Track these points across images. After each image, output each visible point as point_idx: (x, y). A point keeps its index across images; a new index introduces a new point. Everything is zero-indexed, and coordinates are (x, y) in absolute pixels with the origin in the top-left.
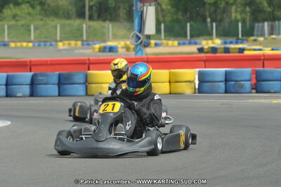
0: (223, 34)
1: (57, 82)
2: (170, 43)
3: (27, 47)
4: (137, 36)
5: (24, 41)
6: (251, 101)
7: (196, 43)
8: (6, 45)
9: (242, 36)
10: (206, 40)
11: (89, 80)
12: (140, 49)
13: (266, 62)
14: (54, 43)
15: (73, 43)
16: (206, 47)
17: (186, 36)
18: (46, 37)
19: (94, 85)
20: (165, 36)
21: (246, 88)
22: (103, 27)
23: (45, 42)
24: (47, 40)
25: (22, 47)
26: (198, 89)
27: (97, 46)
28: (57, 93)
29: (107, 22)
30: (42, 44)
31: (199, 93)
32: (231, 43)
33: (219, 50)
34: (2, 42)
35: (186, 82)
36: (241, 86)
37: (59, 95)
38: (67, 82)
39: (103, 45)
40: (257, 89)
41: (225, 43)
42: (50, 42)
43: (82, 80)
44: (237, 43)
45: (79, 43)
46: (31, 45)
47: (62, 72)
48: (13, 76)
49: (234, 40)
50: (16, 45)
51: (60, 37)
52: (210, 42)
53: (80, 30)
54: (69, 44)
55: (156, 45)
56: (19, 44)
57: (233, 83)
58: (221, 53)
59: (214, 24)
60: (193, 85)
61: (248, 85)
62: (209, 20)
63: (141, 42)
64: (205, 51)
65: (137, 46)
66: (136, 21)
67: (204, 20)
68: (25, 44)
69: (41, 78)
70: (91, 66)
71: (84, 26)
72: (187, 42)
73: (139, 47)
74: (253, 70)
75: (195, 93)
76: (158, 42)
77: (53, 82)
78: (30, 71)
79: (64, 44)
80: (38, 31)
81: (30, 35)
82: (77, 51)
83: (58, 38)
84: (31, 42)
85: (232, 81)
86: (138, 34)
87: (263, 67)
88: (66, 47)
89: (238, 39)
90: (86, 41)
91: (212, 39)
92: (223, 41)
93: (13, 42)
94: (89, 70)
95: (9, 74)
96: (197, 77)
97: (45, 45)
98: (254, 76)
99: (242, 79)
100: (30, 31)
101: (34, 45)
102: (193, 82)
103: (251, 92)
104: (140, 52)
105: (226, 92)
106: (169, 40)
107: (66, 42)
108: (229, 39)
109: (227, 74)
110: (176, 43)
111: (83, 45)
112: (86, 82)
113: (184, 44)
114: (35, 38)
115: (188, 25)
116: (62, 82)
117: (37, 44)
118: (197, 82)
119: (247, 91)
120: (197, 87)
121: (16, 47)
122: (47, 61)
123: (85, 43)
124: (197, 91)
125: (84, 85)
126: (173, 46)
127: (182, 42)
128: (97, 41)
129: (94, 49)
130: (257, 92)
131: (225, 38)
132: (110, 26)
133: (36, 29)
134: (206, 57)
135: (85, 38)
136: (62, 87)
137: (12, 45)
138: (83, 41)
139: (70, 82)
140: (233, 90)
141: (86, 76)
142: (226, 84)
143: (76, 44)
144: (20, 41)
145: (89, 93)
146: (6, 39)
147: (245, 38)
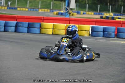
0: (114, 11)
1: (27, 26)
2: (90, 13)
3: (25, 11)
4: (66, 8)
5: (24, 8)
6: (112, 41)
7: (102, 14)
8: (16, 9)
9: (123, 12)
10: (106, 13)
11: (42, 27)
12: (67, 15)
13: (123, 25)
14: (37, 10)
15: (46, 10)
16: (104, 16)
17: (98, 11)
18: (34, 7)
19: (43, 29)
20: (88, 10)
21: (112, 36)
22: (61, 4)
23: (33, 9)
24: (34, 8)
25: (23, 10)
26: (91, 34)
27: (55, 12)
28: (27, 32)
29: (63, 2)
30: (32, 9)
31: (91, 36)
32: (118, 15)
33: (110, 18)
34: (14, 7)
35: (85, 31)
36: (110, 35)
37: (28, 33)
38: (32, 27)
39: (58, 12)
40: (117, 36)
41: (115, 15)
42: (36, 9)
43: (39, 27)
44: (120, 15)
45: (49, 10)
46: (27, 9)
47: (30, 22)
48: (8, 23)
49: (119, 14)
50: (20, 9)
51: (41, 7)
52: (108, 14)
53: (50, 4)
54: (44, 10)
55: (84, 14)
56: (22, 9)
57: (107, 33)
58: (110, 19)
59: (111, 6)
60: (89, 32)
61: (113, 34)
62: (109, 4)
63: (68, 11)
64: (104, 18)
65: (66, 13)
66: (67, 2)
67: (107, 4)
68: (24, 9)
69: (20, 24)
70: (44, 20)
71: (52, 3)
72: (98, 13)
73: (67, 13)
74: (116, 28)
75: (89, 36)
76: (85, 12)
77: (25, 26)
78: (17, 21)
79: (42, 10)
80: (31, 4)
81: (27, 5)
82: (46, 14)
83: (40, 7)
84: (27, 8)
85: (106, 32)
86: (67, 8)
87: (122, 27)
88: (43, 11)
89: (121, 14)
90: (52, 9)
91: (109, 13)
92: (114, 14)
93: (19, 8)
94: (43, 22)
95: (6, 21)
96: (91, 29)
97: (33, 10)
98: (116, 30)
99: (111, 31)
100: (27, 3)
101: (28, 10)
102: (89, 31)
103: (114, 38)
104: (67, 16)
105: (103, 37)
106: (90, 12)
107: (43, 10)
108: (117, 14)
109: (104, 28)
110: (93, 13)
111: (50, 11)
112: (41, 28)
113: (96, 14)
114: (29, 6)
115: (99, 6)
116: (30, 27)
117: (30, 9)
118: (90, 31)
119: (112, 37)
120: (90, 33)
121: (20, 10)
122: (25, 17)
123: (52, 10)
124: (90, 35)
125: (39, 29)
126: (91, 15)
127: (95, 13)
128: (55, 10)
129: (54, 13)
130: (117, 38)
131: (115, 13)
132: (64, 4)
133: (30, 2)
134: (96, 20)
135: (52, 8)
136: (29, 29)
137: (19, 9)
138: (50, 9)
139: (33, 27)
140: (106, 36)
141: (41, 25)
142: (103, 33)
143: (47, 11)
144: (22, 8)
145: (41, 32)
146: (16, 6)
147: (124, 14)
